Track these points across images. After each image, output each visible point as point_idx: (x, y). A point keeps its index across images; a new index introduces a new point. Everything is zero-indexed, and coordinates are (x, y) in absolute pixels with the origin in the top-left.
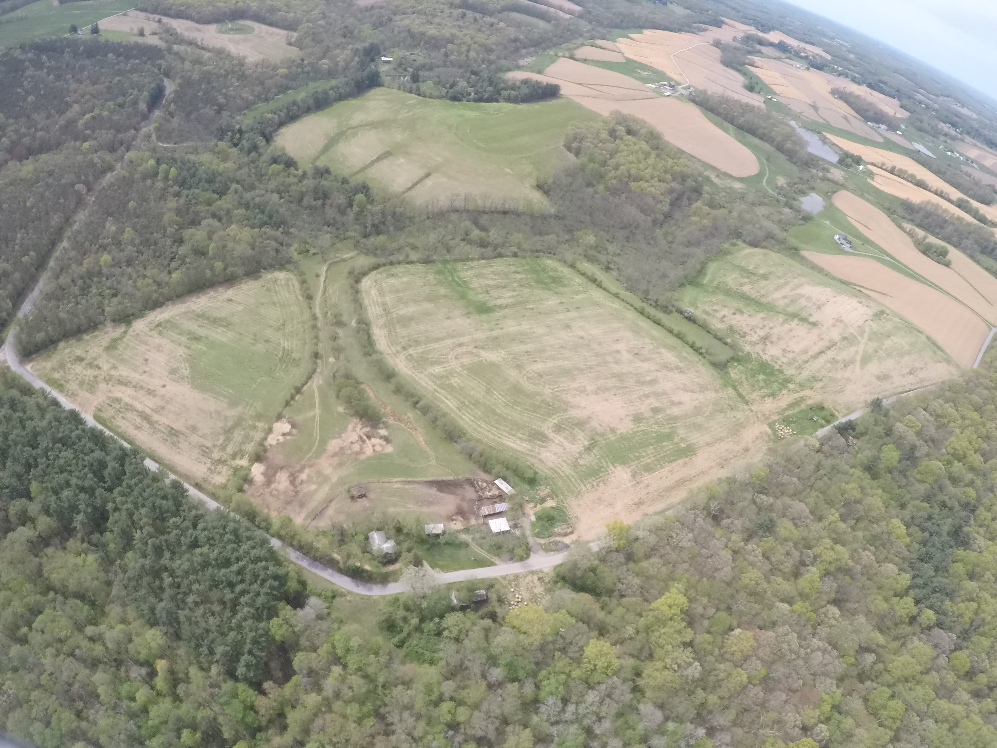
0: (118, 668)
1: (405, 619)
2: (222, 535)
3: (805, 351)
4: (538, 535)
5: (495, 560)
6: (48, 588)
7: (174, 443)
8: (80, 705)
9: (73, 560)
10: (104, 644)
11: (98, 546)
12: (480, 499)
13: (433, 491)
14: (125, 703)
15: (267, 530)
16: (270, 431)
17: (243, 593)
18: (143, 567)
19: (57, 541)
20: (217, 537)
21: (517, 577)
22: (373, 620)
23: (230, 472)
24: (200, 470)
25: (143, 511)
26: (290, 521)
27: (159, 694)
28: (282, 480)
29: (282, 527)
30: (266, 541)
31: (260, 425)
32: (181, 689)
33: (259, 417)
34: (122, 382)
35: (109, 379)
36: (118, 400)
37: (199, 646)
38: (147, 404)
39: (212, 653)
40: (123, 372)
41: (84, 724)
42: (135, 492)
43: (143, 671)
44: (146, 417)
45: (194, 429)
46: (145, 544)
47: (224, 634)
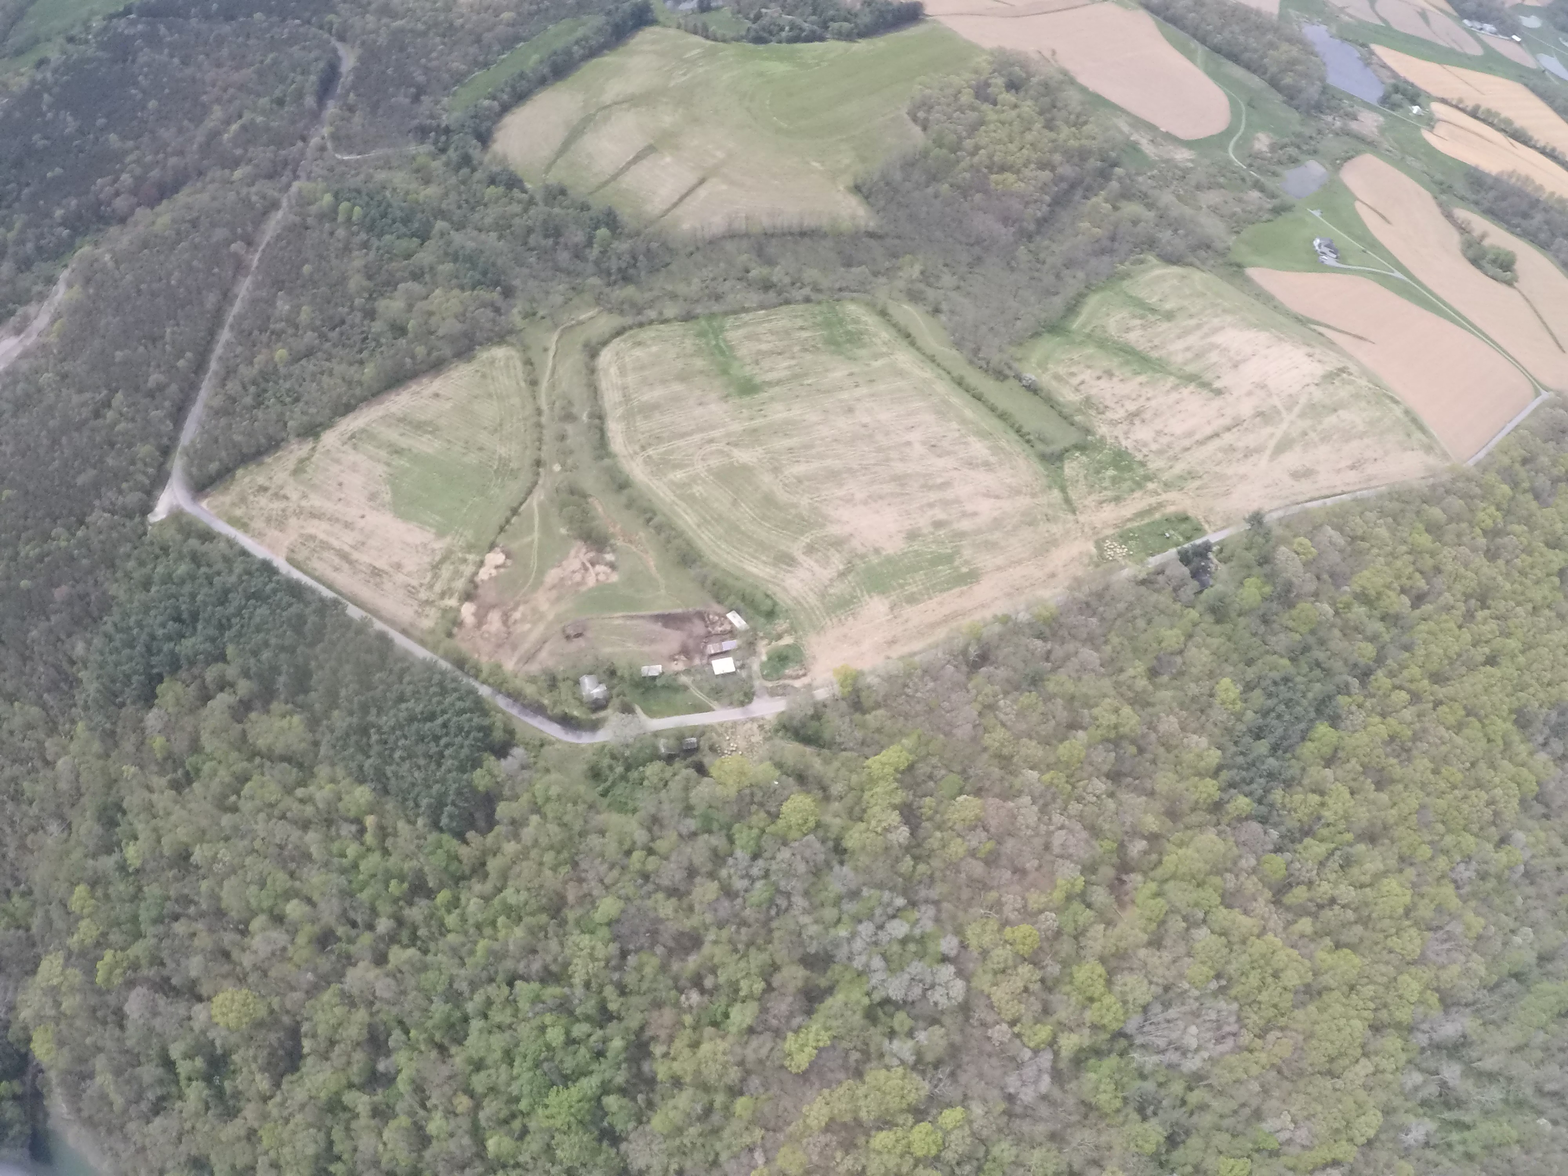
0: (328, 827)
1: (611, 768)
2: (427, 688)
3: (1190, 434)
4: (765, 677)
5: (714, 704)
6: (255, 753)
8: (293, 866)
9: (279, 724)
10: (315, 805)
11: (302, 707)
12: (709, 635)
13: (658, 627)
14: (336, 860)
15: (476, 677)
16: (481, 564)
18: (350, 725)
19: (258, 704)
20: (422, 691)
21: (735, 724)
22: (579, 768)
23: (439, 615)
24: (406, 613)
25: (348, 668)
26: (499, 666)
27: (369, 850)
28: (494, 620)
29: (491, 674)
30: (472, 692)
31: (471, 557)
32: (389, 843)
33: (470, 547)
34: (314, 515)
35: (299, 512)
36: (312, 538)
37: (405, 799)
38: (345, 540)
39: (417, 806)
40: (315, 501)
41: (298, 883)
42: (339, 647)
43: (354, 828)
44: (345, 556)
45: (398, 566)
46: (351, 702)
47: (429, 787)
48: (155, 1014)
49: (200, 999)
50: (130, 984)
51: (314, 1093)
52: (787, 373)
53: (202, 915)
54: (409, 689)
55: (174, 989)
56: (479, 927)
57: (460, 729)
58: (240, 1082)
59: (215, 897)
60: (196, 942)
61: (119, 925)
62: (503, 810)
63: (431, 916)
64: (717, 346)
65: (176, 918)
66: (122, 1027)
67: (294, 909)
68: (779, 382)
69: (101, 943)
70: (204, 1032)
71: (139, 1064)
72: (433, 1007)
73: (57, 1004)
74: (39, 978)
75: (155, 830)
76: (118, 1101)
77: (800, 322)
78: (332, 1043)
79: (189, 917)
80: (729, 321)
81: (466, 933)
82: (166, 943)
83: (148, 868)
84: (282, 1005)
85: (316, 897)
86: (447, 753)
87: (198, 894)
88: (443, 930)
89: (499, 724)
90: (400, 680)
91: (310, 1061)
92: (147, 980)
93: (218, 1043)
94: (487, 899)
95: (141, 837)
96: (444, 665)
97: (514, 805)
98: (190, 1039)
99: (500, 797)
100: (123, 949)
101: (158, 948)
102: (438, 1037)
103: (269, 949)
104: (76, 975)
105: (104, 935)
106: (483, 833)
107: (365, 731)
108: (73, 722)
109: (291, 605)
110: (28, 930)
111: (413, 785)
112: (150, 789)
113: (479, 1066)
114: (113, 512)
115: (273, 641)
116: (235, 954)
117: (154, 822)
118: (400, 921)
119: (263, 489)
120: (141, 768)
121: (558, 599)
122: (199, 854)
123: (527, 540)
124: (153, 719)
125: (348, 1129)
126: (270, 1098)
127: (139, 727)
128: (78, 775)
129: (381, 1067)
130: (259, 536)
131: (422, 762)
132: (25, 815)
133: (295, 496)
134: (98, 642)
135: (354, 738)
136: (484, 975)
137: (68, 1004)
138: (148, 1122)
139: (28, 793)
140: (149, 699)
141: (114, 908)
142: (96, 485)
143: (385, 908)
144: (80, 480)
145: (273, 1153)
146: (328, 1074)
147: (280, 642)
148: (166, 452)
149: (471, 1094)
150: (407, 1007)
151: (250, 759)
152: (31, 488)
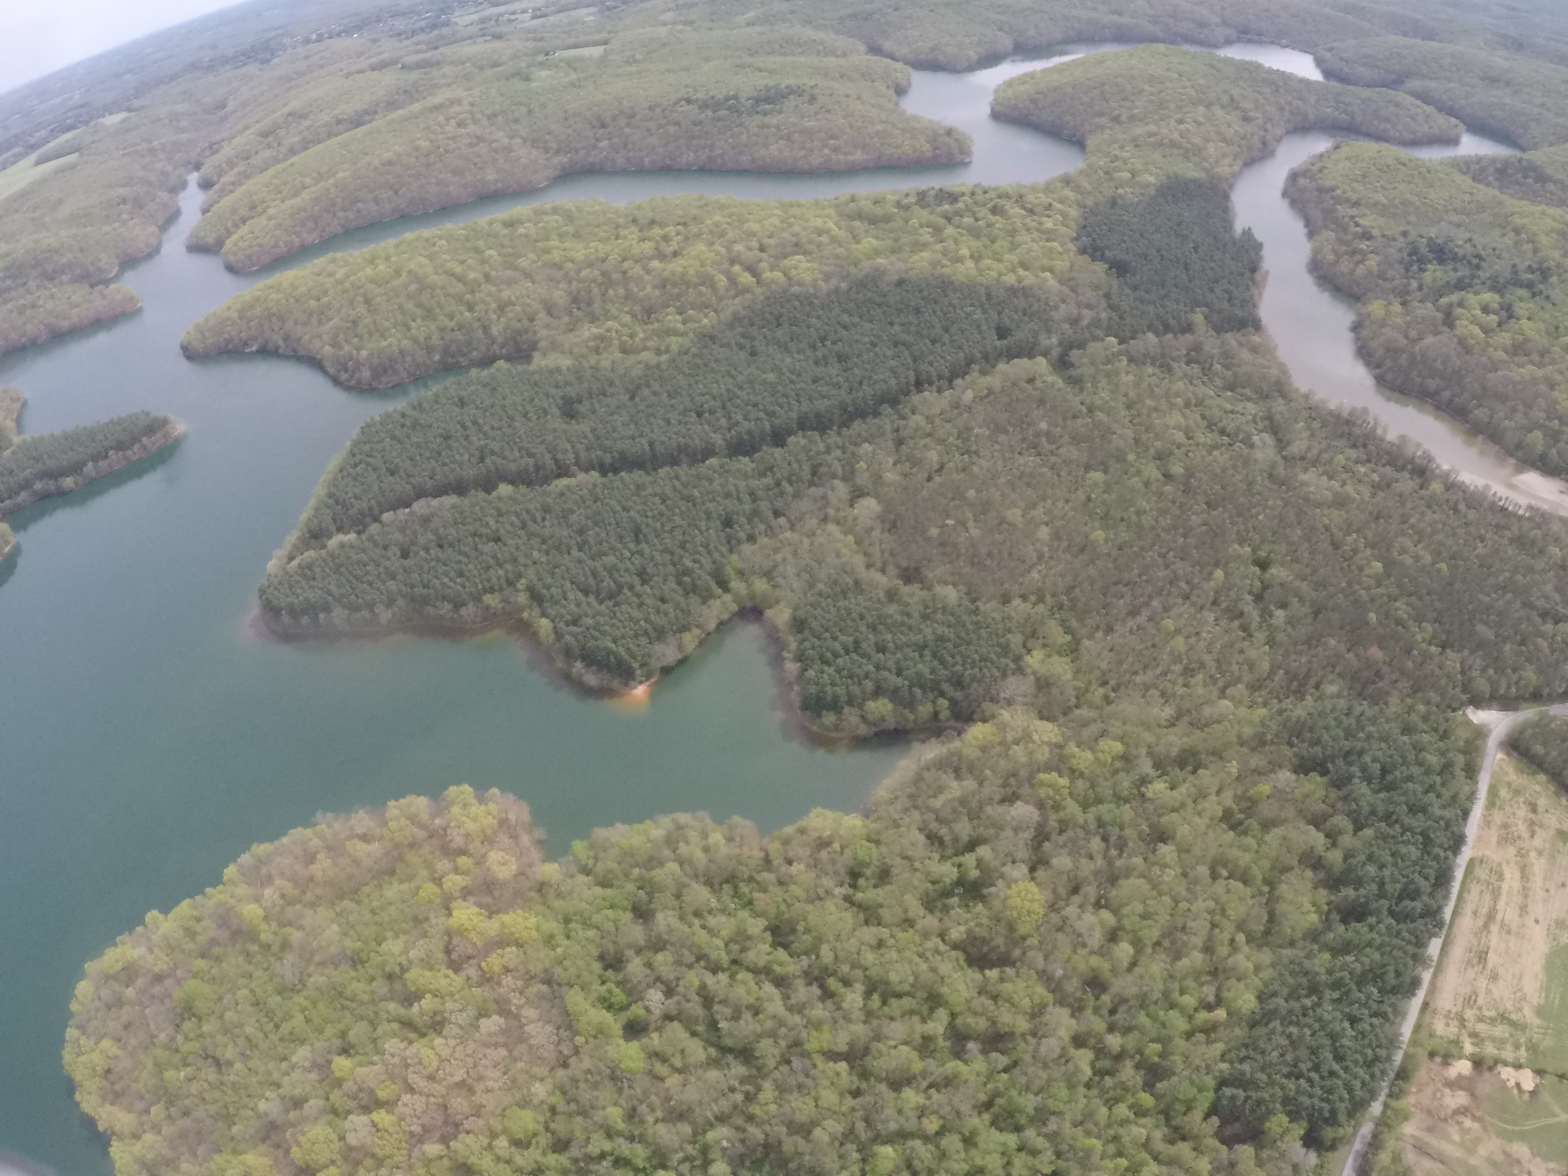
0: (1209, 973)
2: (1369, 1045)
6: (1272, 884)
7: (1469, 961)
8: (1166, 943)
9: (1305, 901)
10: (1230, 955)
11: (1327, 921)
14: (1176, 985)
15: (1390, 1095)
16: (1518, 1066)
17: (1310, 1080)
18: (1317, 974)
19: (1321, 877)
20: (1366, 1041)
23: (1452, 1037)
24: (1445, 1002)
25: (1377, 956)
26: (1406, 1118)
27: (1190, 1017)
28: (1457, 1099)
29: (1396, 1111)
30: (1373, 1095)
31: (1523, 1053)
32: (1201, 1037)
33: (1533, 1048)
34: (1524, 872)
35: (1522, 854)
36: (1501, 877)
37: (1246, 1046)
38: (1508, 912)
39: (1242, 1060)
40: (1539, 866)
41: (1149, 950)
42: (1395, 941)
43: (1211, 998)
44: (1491, 917)
45: (1494, 977)
46: (1342, 969)
47: (1263, 1069)
48: (1016, 830)
49: (1032, 870)
50: (1040, 805)
51: (947, 981)
53: (1110, 864)
54: (1365, 1026)
55: (1040, 844)
56: (1116, 1139)
57: (1330, 1091)
58: (958, 912)
59: (1128, 873)
60: (1084, 861)
61: (1092, 786)
62: (1246, 1151)
63: (1126, 1090)
65: (1105, 839)
66: (1002, 801)
67: (1124, 950)
69: (1074, 773)
70: (1002, 876)
71: (971, 819)
72: (1030, 1096)
73: (1017, 742)
74: (1038, 723)
75: (1183, 805)
76: (937, 803)
78: (995, 998)
79: (1107, 849)
81: (1109, 1126)
82: (1081, 833)
83: (1147, 805)
84: (1031, 948)
85: (1137, 970)
86: (1302, 1081)
87: (1130, 856)
88: (1111, 1103)
89: (1341, 1131)
90: (1373, 1015)
91: (978, 976)
92: (1046, 820)
93: (993, 889)
94: (1146, 1145)
95: (1175, 793)
96: (1398, 1057)
97: (1252, 1163)
98: (994, 864)
99: (1259, 1147)
100: (1071, 794)
101: (1075, 825)
102: (1000, 1102)
103: (1083, 931)
104: (1043, 755)
105: (1082, 775)
106: (1218, 1134)
107: (1314, 989)
108: (1265, 704)
109: (1426, 878)
110: (1077, 707)
111: (1263, 1053)
112: (1218, 793)
113: (969, 1141)
114: (1463, 672)
115: (1387, 872)
116: (1076, 899)
117: (1189, 802)
118: (1119, 1057)
119: (1533, 808)
120: (1237, 779)
121: (1494, 1165)
122: (1166, 850)
123: (1557, 1109)
124: (1285, 777)
125: (912, 1012)
126: (943, 940)
127: (1275, 766)
128: (1219, 722)
129: (971, 1046)
130: (1487, 822)
131: (1289, 1057)
132: (1174, 683)
133: (1537, 842)
134: (1342, 703)
135: (1304, 981)
136: (1064, 1147)
137: (1018, 751)
138: (920, 830)
139: (1193, 681)
140: (1303, 768)
141: (1106, 779)
142: (1482, 645)
143: (1131, 1041)
144: (1480, 628)
145: (891, 942)
146: (965, 994)
147: (1387, 879)
148: (1536, 697)
149: (940, 1133)
150: (1031, 1070)
151: (1266, 881)
152: (1457, 586)
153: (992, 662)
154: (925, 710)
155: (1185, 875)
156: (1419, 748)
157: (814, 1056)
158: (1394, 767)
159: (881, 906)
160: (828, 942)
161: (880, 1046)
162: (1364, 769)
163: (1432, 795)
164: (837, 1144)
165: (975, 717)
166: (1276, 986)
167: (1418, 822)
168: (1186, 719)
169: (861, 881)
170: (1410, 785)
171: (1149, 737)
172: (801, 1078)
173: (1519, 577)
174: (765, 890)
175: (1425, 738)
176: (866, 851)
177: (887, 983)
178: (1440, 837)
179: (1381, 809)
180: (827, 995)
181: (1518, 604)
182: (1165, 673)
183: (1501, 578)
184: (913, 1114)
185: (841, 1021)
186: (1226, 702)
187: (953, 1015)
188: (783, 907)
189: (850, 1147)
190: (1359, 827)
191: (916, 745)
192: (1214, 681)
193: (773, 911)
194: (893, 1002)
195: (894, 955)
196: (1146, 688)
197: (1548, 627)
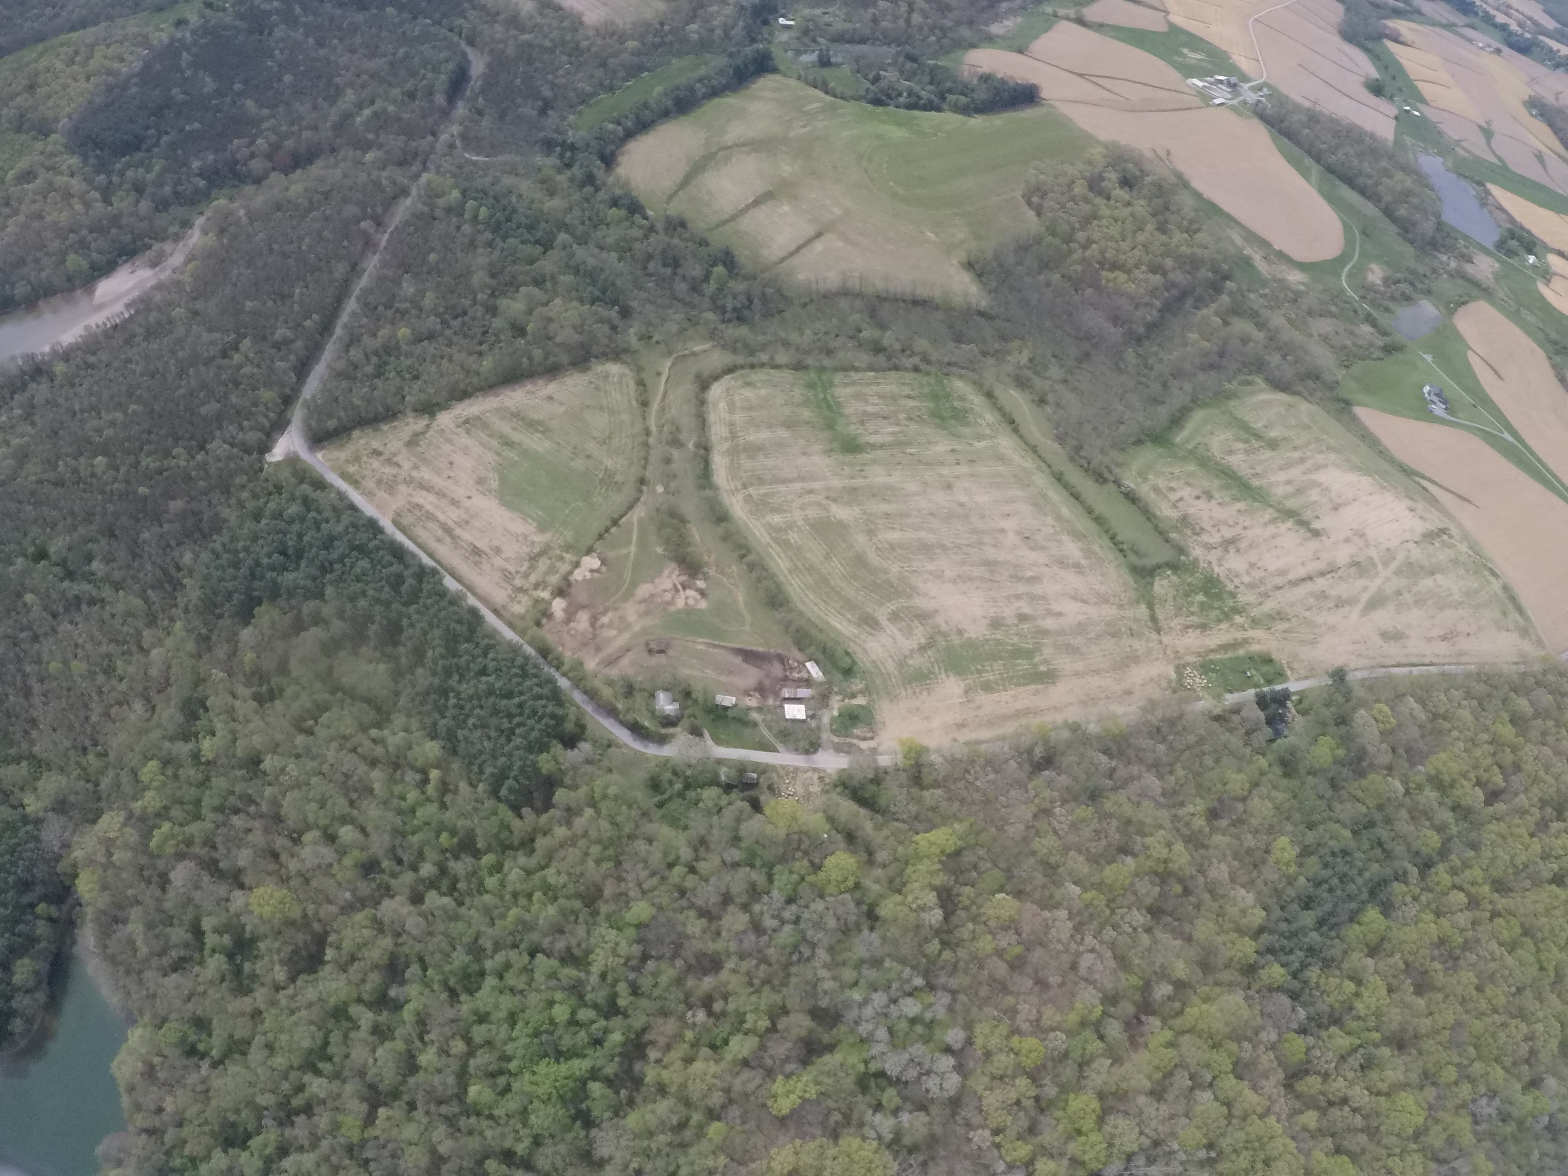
0: (395, 770)
1: (670, 783)
2: (509, 668)
4: (834, 731)
5: (780, 747)
7: (475, 563)
8: (354, 796)
10: (386, 747)
11: (390, 658)
12: (786, 679)
14: (395, 801)
15: (557, 668)
16: (577, 564)
17: (519, 725)
18: (431, 684)
19: (348, 645)
20: (505, 669)
21: (796, 770)
23: (530, 603)
24: (500, 596)
25: (437, 632)
26: (581, 664)
27: (428, 799)
28: (582, 620)
29: (571, 669)
30: (551, 681)
31: (567, 556)
32: (448, 798)
33: (568, 548)
34: (423, 486)
35: (409, 481)
36: (419, 507)
37: (471, 763)
38: (450, 516)
39: (481, 772)
40: (425, 474)
41: (355, 812)
42: (432, 611)
43: (418, 777)
44: (448, 531)
45: (498, 550)
46: (436, 664)
47: (495, 758)
48: (197, 887)
49: (242, 886)
50: (181, 856)
51: (324, 996)
52: (889, 439)
53: (262, 816)
54: (492, 665)
55: (219, 871)
56: (515, 895)
57: (534, 713)
58: (259, 967)
59: (275, 803)
60: (250, 837)
61: (182, 803)
62: (560, 795)
63: (474, 873)
64: (825, 399)
65: (236, 811)
66: (164, 890)
67: (347, 833)
68: (882, 446)
69: (163, 814)
70: (238, 915)
71: (172, 925)
72: (455, 955)
73: (109, 854)
74: (97, 827)
75: (233, 732)
76: (143, 950)
77: (907, 391)
78: (353, 959)
79: (248, 814)
80: (838, 378)
81: (502, 898)
82: (223, 831)
83: (219, 762)
84: (317, 913)
85: (369, 829)
86: (518, 731)
87: (262, 797)
88: (481, 889)
89: (572, 717)
90: (485, 654)
91: (328, 968)
92: (196, 857)
93: (248, 928)
94: (529, 872)
95: (219, 734)
96: (529, 650)
97: (572, 794)
98: (223, 918)
99: (561, 784)
100: (181, 825)
101: (213, 832)
102: (452, 982)
103: (317, 861)
104: (132, 835)
105: (166, 808)
106: (539, 812)
107: (444, 693)
108: (172, 620)
109: (391, 564)
110: (97, 785)
111: (481, 752)
112: (234, 696)
113: (482, 1018)
114: (232, 445)
115: (370, 592)
116: (283, 858)
117: (232, 725)
118: (443, 870)
119: (377, 453)
120: (229, 675)
121: (646, 613)
122: (269, 763)
123: (624, 551)
124: (246, 635)
125: (346, 1037)
126: (284, 988)
127: (233, 639)
128: (169, 667)
129: (393, 993)
130: (369, 494)
131: (493, 734)
132: (114, 689)
133: (406, 465)
134: (205, 556)
135: (434, 696)
136: (509, 940)
137: (118, 856)
138: (165, 975)
139: (120, 671)
140: (246, 615)
141: (180, 788)
142: (219, 418)
143: (432, 855)
144: (204, 410)
145: (270, 1036)
146: (342, 984)
147: (376, 595)
148: (288, 401)
149: (468, 1041)
150: (430, 947)
151: (333, 692)
152: (157, 408)
153: (19, 845)
154: (42, 928)
155: (298, 756)
156: (278, 515)
157: (366, 1135)
158: (283, 543)
159: (231, 1036)
160: (254, 1094)
161: (372, 1072)
162: (273, 568)
163: (324, 526)
164: (458, 1135)
165: (67, 883)
166: (428, 721)
167: (340, 548)
168: (152, 693)
169: (201, 1047)
170: (306, 539)
171: (155, 734)
172: (386, 1153)
173: (181, 354)
174: (185, 1142)
175: (272, 505)
176: (171, 1032)
177: (311, 1051)
178: (362, 537)
179: (314, 571)
180: (308, 1110)
181: (202, 369)
182: (100, 692)
183: (173, 369)
184: (444, 1060)
185: (337, 1103)
186: (154, 653)
187: (359, 1000)
188: (206, 1129)
189: (463, 1122)
190: (320, 595)
191: (76, 949)
192: (128, 652)
193: (207, 1140)
194: (331, 1050)
195: (284, 1037)
196: (107, 715)
197: (237, 357)
